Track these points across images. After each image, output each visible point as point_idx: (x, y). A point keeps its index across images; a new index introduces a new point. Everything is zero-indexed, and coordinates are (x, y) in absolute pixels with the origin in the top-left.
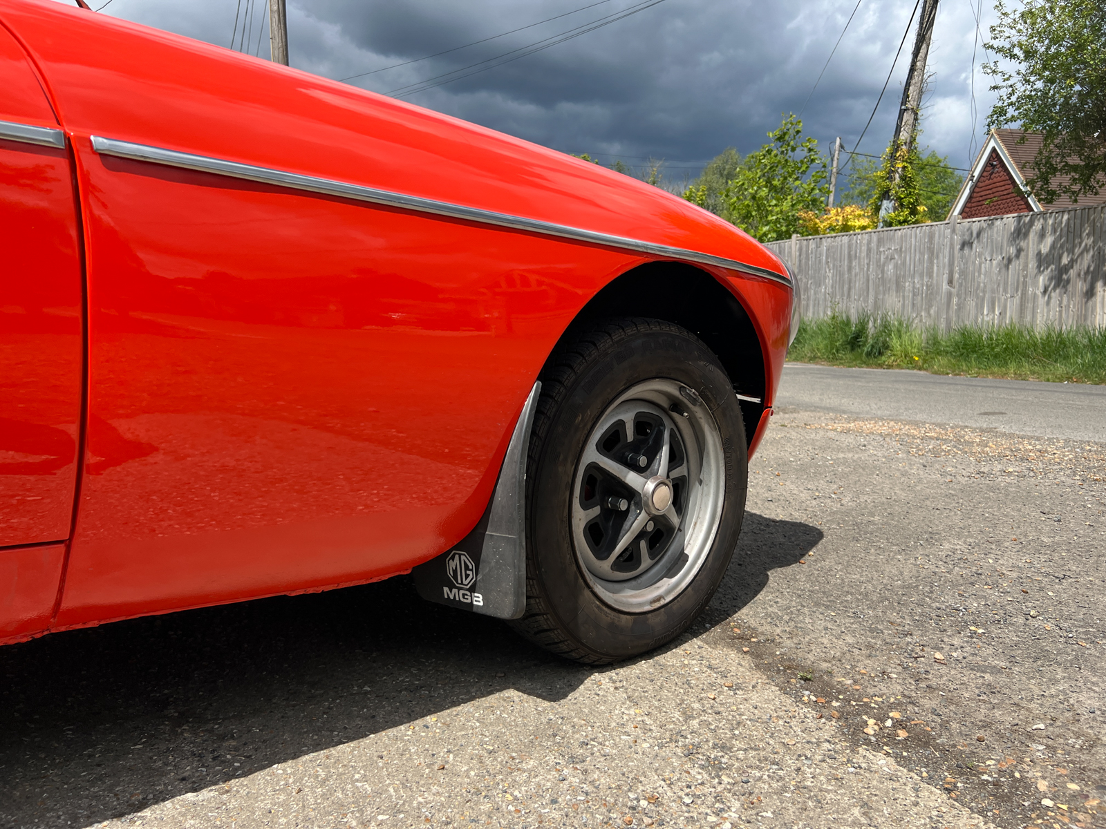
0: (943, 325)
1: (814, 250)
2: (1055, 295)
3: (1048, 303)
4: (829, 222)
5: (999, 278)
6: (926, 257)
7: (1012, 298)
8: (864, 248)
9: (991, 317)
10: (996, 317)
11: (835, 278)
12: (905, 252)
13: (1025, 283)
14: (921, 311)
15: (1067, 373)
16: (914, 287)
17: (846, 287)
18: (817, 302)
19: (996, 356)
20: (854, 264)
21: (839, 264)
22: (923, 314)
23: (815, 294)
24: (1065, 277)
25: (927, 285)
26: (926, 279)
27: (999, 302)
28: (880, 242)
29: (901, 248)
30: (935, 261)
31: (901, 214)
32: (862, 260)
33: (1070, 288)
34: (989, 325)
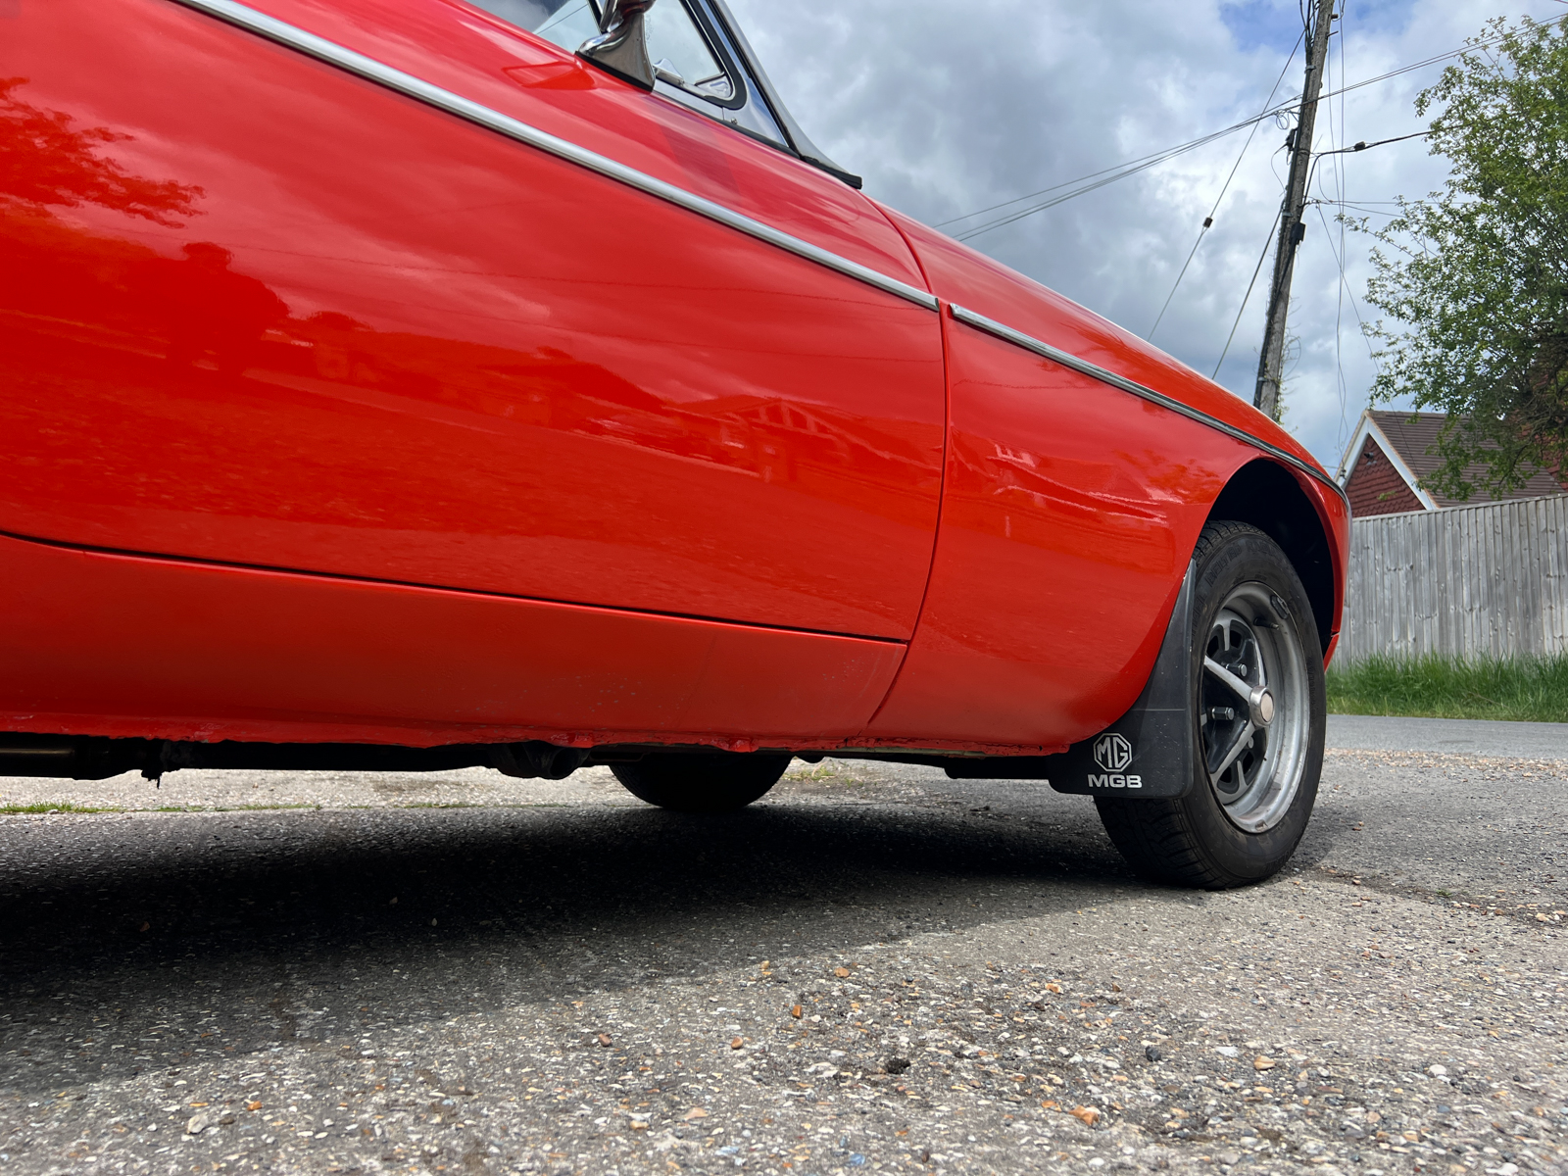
2: (1486, 616)
5: (1408, 592)
7: (1428, 619)
9: (1403, 645)
10: (1409, 644)
13: (1444, 602)
27: (1411, 624)
34: (1401, 655)
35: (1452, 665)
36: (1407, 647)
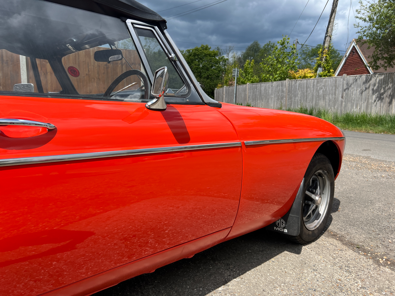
0: (339, 112)
1: (294, 85)
2: (379, 103)
3: (376, 106)
4: (299, 75)
5: (359, 96)
6: (334, 88)
7: (364, 103)
8: (312, 84)
9: (356, 110)
10: (358, 110)
11: (301, 94)
12: (327, 86)
13: (368, 98)
14: (332, 107)
15: (383, 130)
16: (329, 99)
17: (305, 98)
18: (295, 103)
19: (358, 123)
20: (308, 90)
21: (303, 89)
22: (332, 108)
23: (294, 99)
24: (382, 97)
25: (334, 98)
26: (334, 96)
27: (359, 105)
28: (318, 82)
29: (325, 85)
30: (337, 90)
31: (325, 72)
32: (311, 89)
33: (384, 100)
34: (355, 113)
35: (368, 115)
36: (357, 111)
